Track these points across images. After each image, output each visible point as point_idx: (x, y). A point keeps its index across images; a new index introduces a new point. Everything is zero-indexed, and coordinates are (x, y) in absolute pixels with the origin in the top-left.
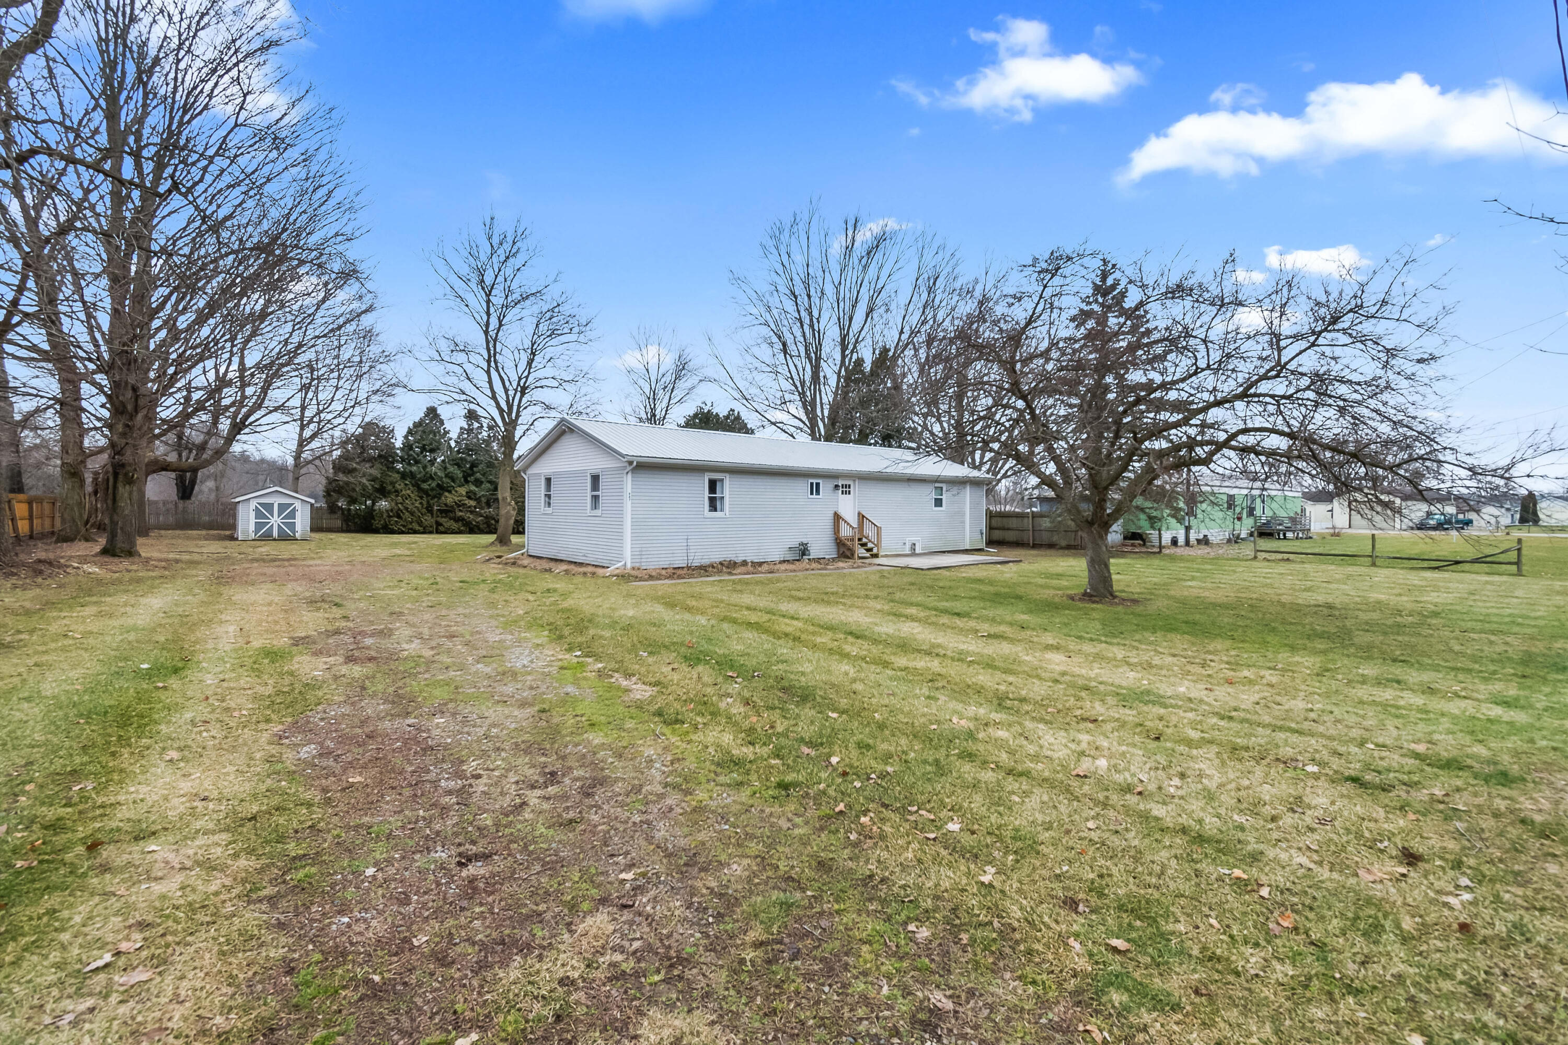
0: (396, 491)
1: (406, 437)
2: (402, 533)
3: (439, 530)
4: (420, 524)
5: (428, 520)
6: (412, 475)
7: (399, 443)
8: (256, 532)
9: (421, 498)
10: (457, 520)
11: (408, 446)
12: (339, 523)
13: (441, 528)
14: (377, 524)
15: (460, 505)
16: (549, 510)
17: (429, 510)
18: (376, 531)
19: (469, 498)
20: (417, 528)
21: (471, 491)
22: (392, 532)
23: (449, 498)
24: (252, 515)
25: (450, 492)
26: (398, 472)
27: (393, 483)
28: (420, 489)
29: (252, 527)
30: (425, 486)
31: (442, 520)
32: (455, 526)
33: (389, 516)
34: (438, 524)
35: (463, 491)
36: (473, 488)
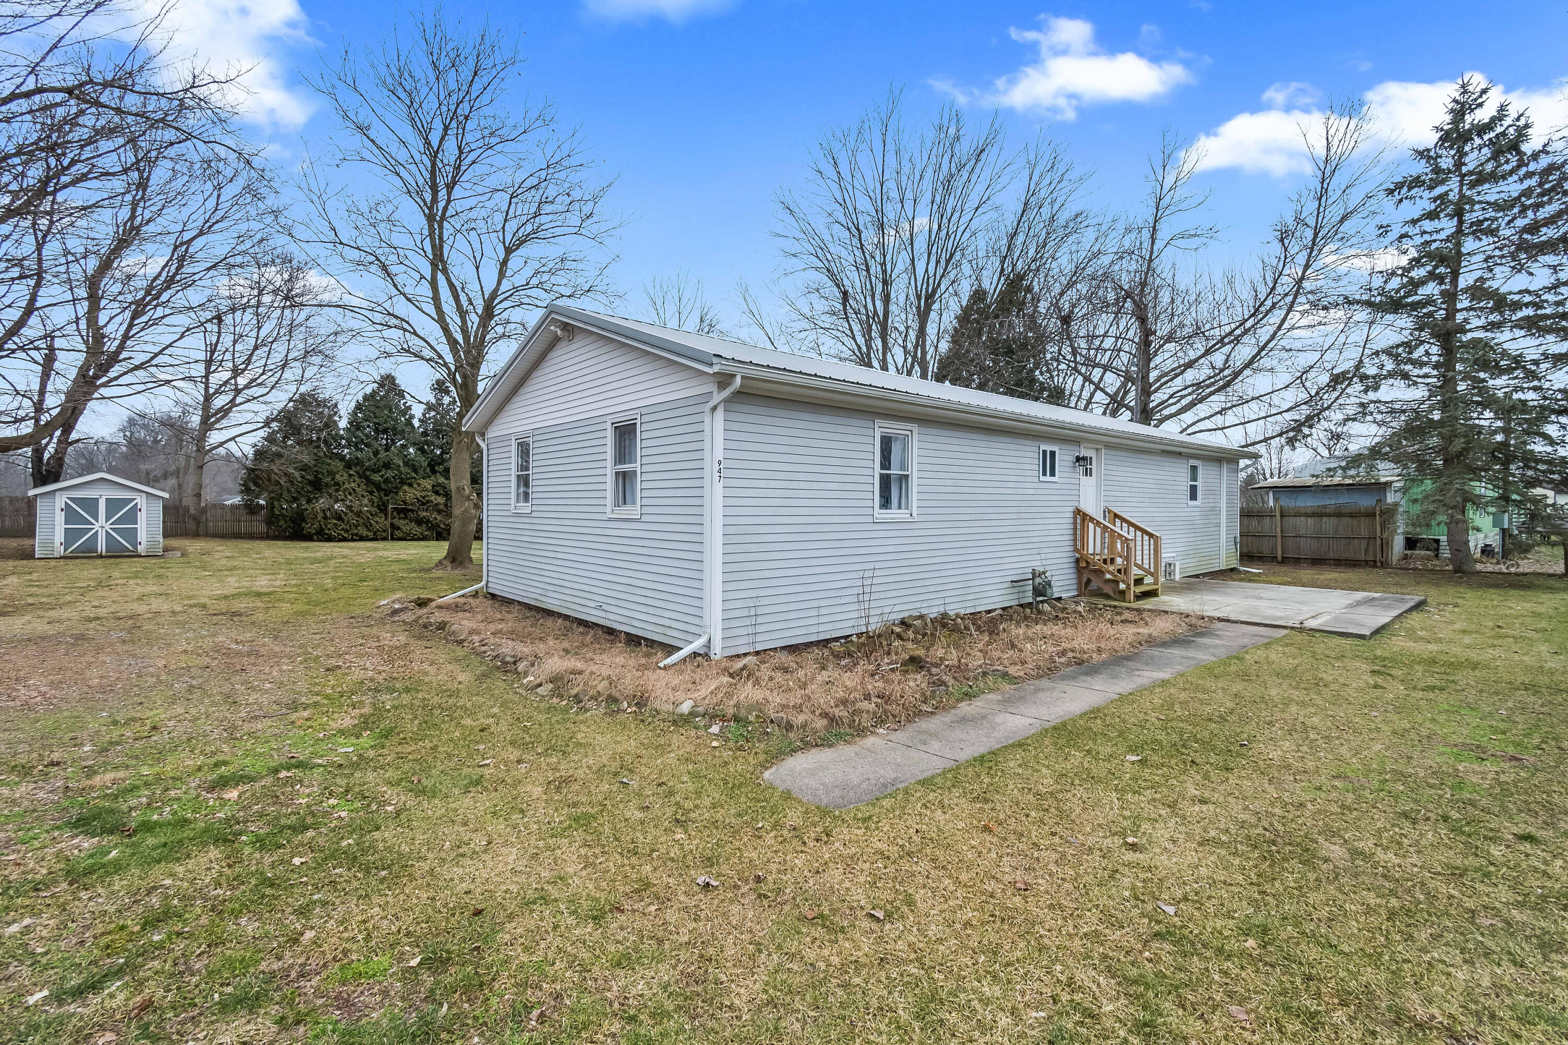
0: (337, 484)
1: (354, 413)
2: (345, 540)
3: (395, 535)
4: (368, 527)
5: (381, 522)
6: (358, 462)
7: (343, 424)
8: (67, 544)
9: (371, 493)
10: (419, 522)
11: (355, 425)
12: (263, 528)
13: (398, 533)
14: (308, 528)
15: (424, 503)
16: (525, 508)
17: (382, 508)
18: (308, 538)
19: (437, 493)
20: (363, 531)
21: (439, 485)
22: (330, 539)
23: (409, 494)
24: (60, 517)
25: (410, 485)
26: (342, 458)
27: (332, 474)
28: (369, 481)
29: (59, 537)
30: (376, 477)
31: (400, 523)
32: (417, 530)
33: (325, 518)
34: (394, 527)
35: (427, 484)
36: (441, 480)
